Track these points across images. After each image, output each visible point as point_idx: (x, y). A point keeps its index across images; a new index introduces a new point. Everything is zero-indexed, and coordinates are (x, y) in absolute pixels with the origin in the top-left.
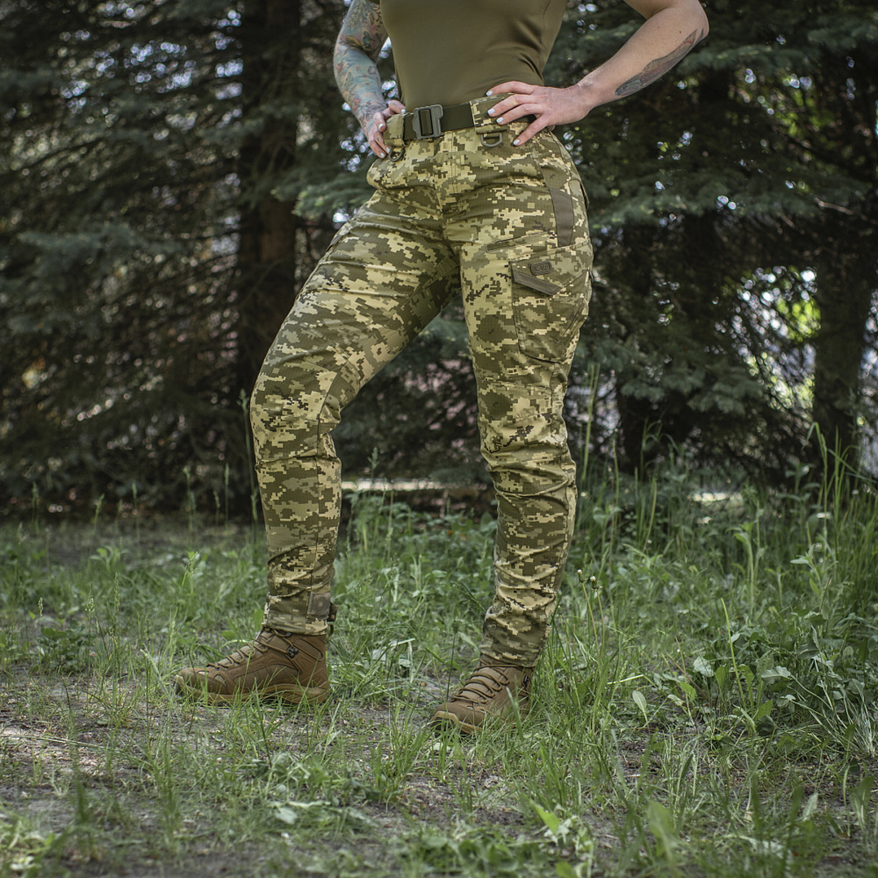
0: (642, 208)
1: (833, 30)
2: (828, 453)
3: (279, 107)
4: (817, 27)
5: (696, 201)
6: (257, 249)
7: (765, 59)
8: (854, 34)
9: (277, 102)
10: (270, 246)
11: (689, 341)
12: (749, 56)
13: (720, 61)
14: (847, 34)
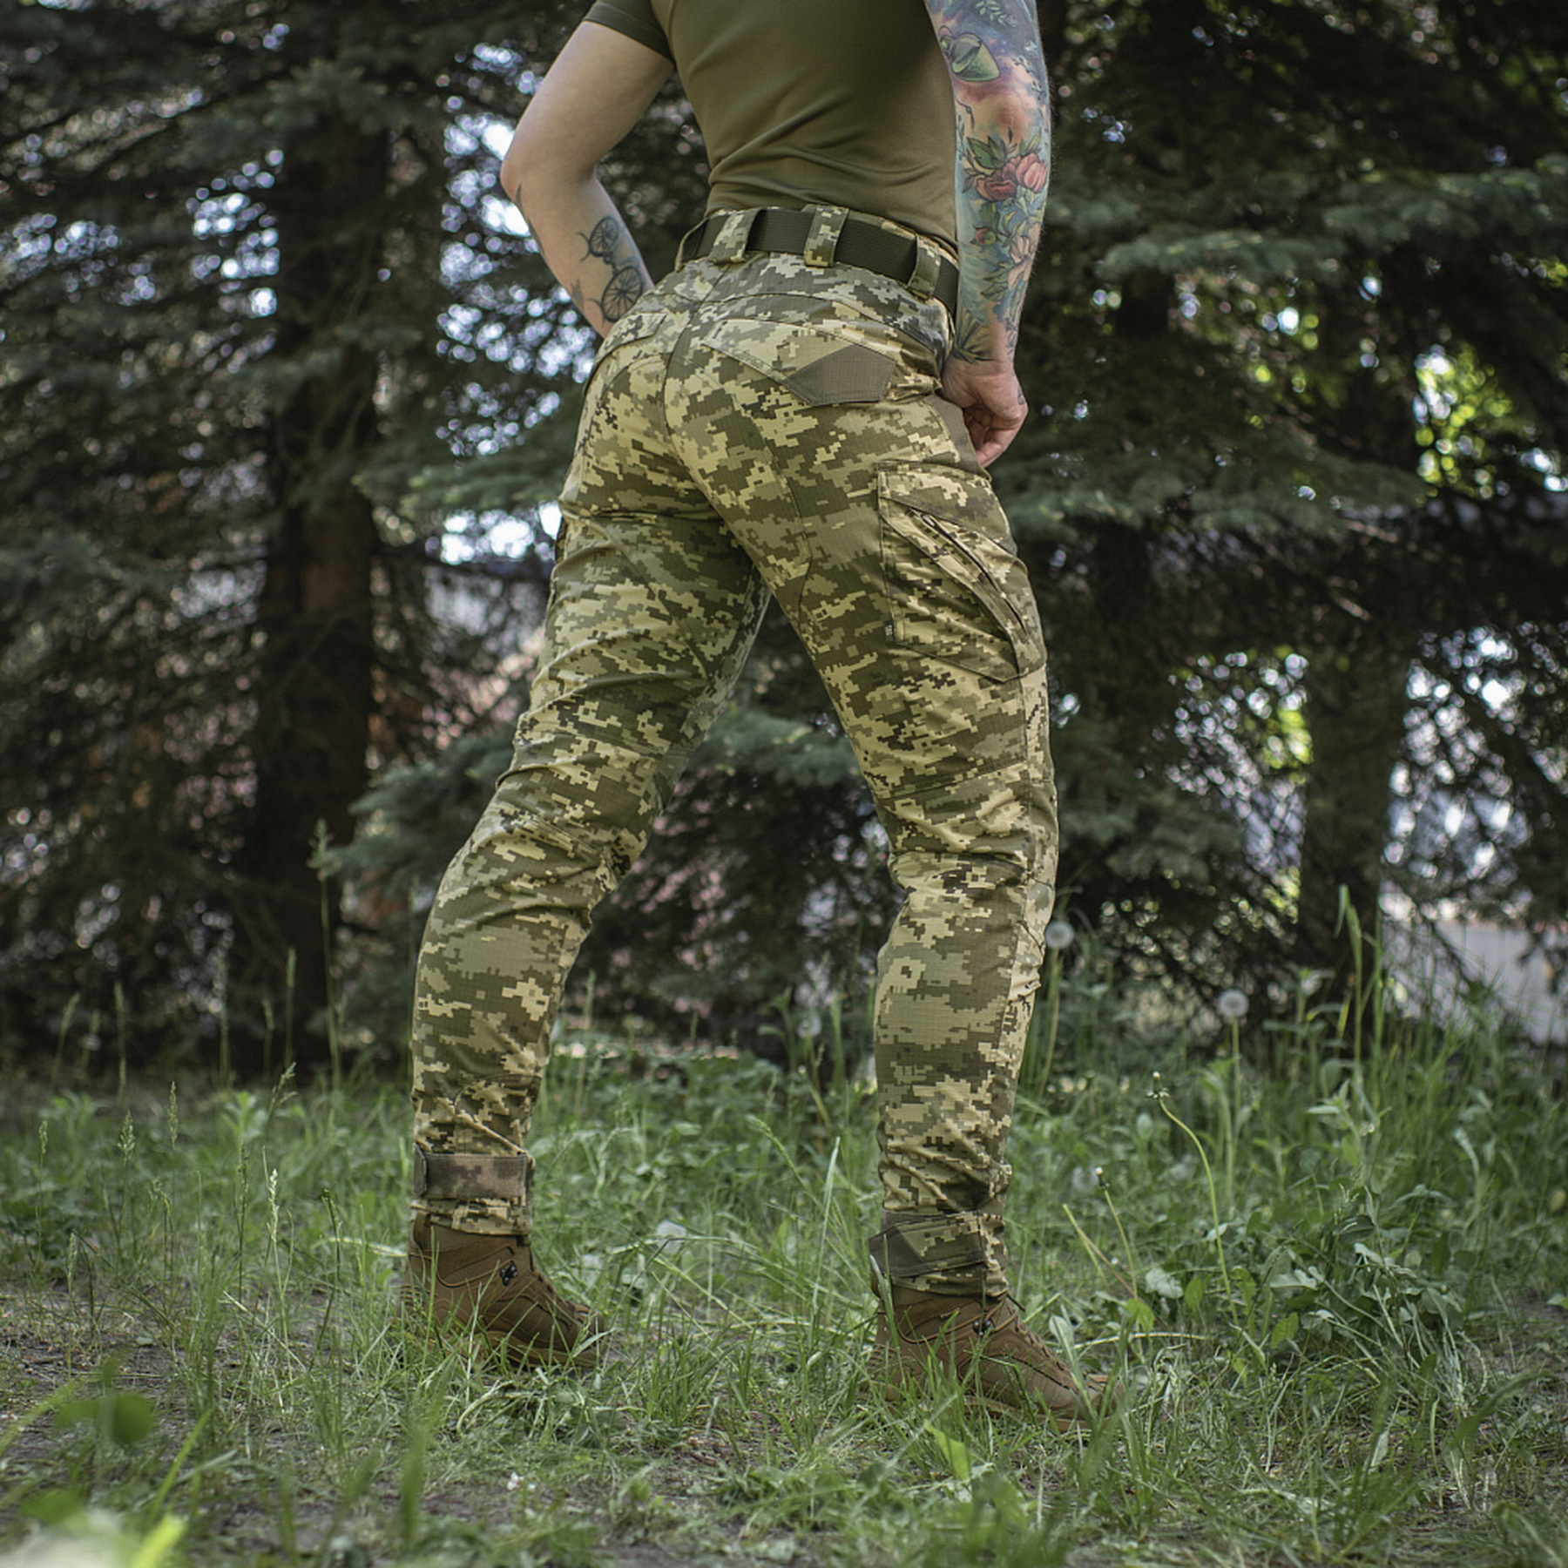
0: (1043, 509)
1: (1368, 209)
2: (1364, 942)
3: (370, 329)
4: (1340, 202)
5: (1129, 502)
6: (297, 592)
7: (1249, 256)
8: (1406, 214)
9: (365, 320)
10: (322, 588)
11: (1106, 752)
12: (1221, 250)
13: (1172, 257)
14: (1393, 215)
